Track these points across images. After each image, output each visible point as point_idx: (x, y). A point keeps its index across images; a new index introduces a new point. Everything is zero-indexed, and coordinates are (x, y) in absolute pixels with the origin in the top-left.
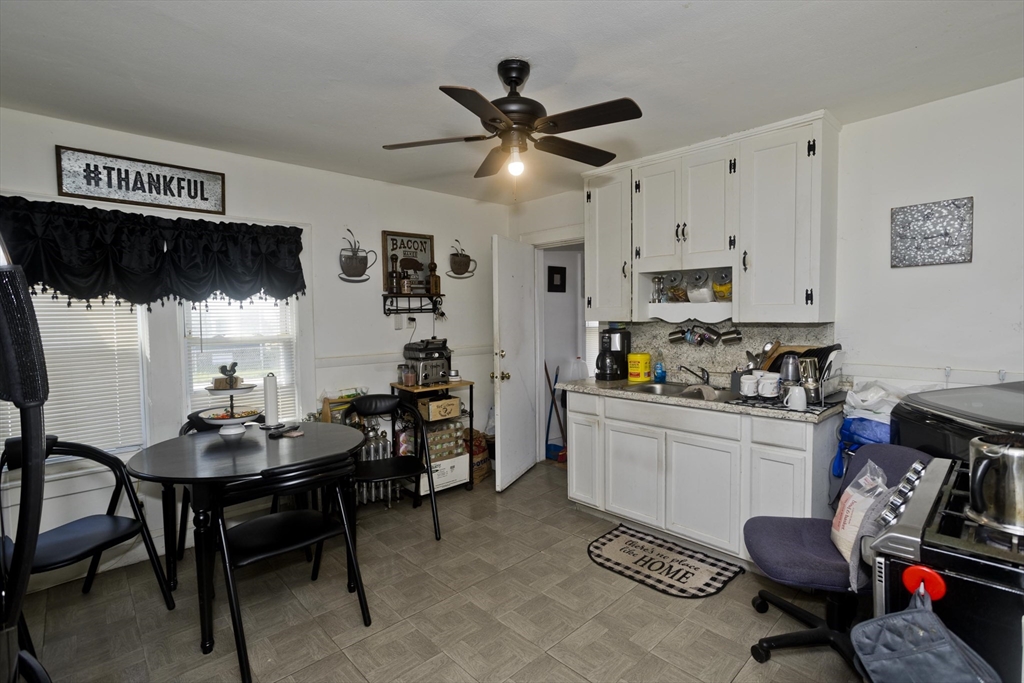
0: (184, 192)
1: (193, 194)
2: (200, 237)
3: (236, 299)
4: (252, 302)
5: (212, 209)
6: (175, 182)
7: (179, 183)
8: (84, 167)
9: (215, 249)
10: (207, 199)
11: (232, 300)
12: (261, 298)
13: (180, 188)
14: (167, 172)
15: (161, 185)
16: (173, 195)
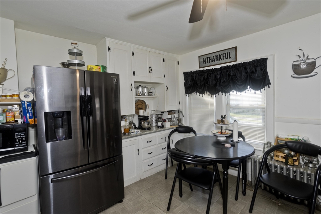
0: (224, 58)
1: (227, 57)
2: (227, 71)
3: (239, 91)
4: (245, 92)
5: (232, 61)
6: (222, 55)
7: (223, 55)
8: (203, 59)
9: (232, 75)
10: (231, 58)
11: (238, 92)
12: (248, 91)
13: (223, 57)
14: (220, 53)
15: (218, 58)
16: (221, 60)
